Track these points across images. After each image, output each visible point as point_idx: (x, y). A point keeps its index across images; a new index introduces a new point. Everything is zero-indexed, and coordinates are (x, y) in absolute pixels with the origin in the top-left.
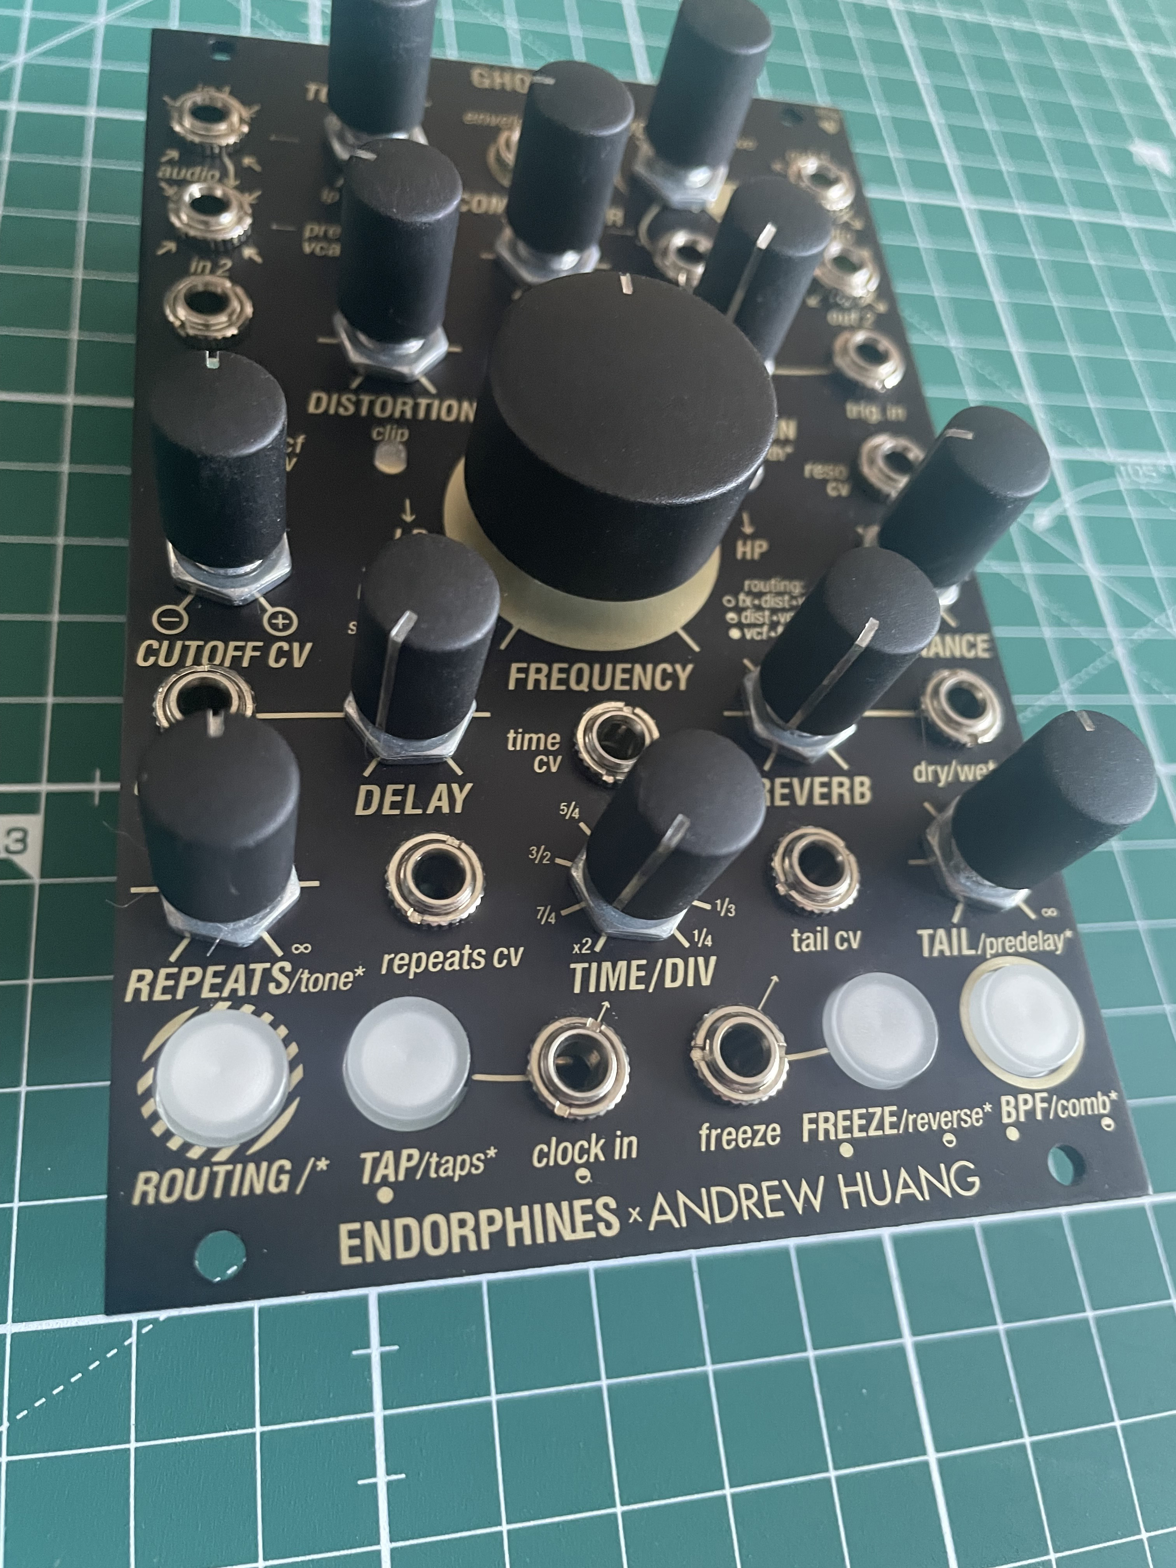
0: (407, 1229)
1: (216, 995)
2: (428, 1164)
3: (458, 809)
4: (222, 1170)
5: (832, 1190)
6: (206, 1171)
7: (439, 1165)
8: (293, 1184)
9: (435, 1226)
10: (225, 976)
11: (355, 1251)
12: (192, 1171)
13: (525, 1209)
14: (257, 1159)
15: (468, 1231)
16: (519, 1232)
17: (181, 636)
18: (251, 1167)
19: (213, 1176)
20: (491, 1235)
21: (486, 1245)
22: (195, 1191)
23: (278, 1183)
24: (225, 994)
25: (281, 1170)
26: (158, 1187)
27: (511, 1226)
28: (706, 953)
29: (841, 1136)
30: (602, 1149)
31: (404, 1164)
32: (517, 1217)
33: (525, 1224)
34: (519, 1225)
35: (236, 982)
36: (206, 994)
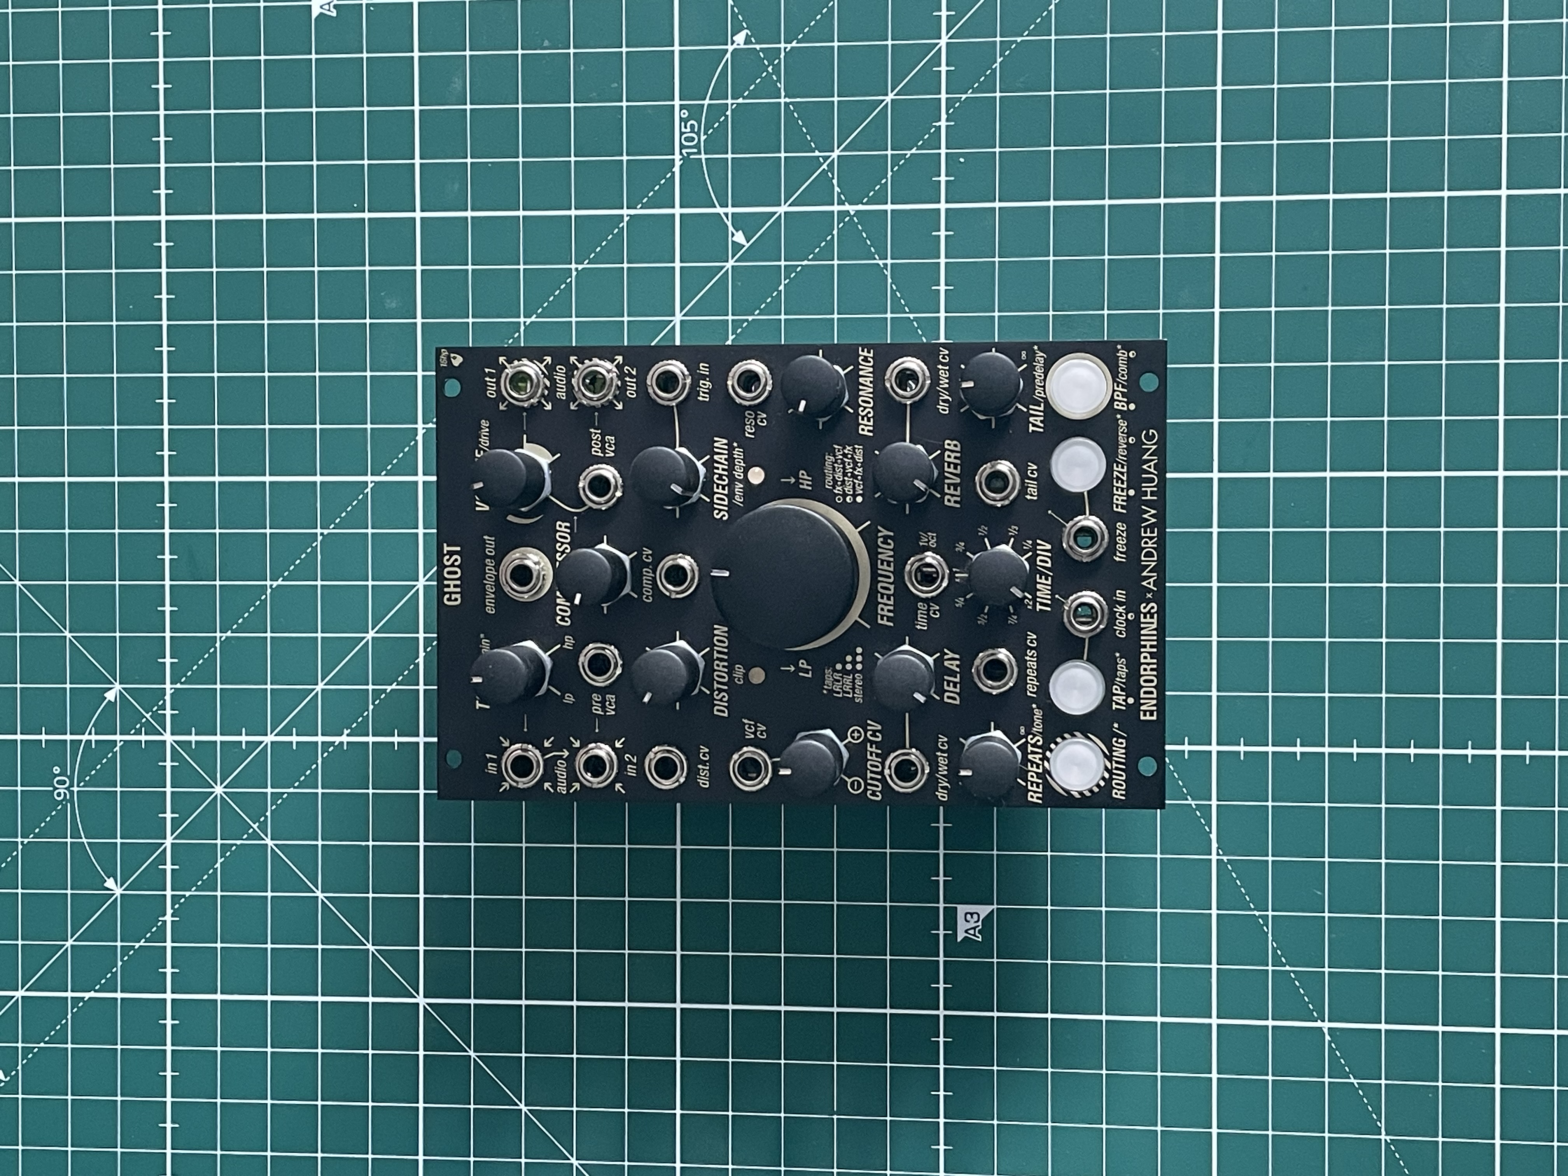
0: (1145, 693)
1: (1041, 767)
2: (1120, 682)
3: (957, 656)
4: (1115, 765)
5: (1148, 503)
6: (1115, 771)
7: (1121, 678)
8: (1123, 738)
9: (1145, 681)
10: (1032, 763)
11: (1152, 715)
12: (1114, 777)
13: (1142, 643)
14: (1111, 751)
15: (1149, 668)
16: (1151, 646)
17: (865, 780)
18: (1114, 754)
19: (1117, 769)
20: (1151, 658)
21: (1155, 661)
22: (1122, 776)
23: (1122, 743)
24: (1040, 762)
25: (1116, 742)
26: (1119, 790)
27: (1148, 649)
28: (1035, 544)
29: (1125, 494)
30: (1121, 606)
31: (1119, 692)
32: (1145, 646)
33: (1148, 644)
34: (1148, 646)
35: (1037, 758)
36: (1040, 771)
